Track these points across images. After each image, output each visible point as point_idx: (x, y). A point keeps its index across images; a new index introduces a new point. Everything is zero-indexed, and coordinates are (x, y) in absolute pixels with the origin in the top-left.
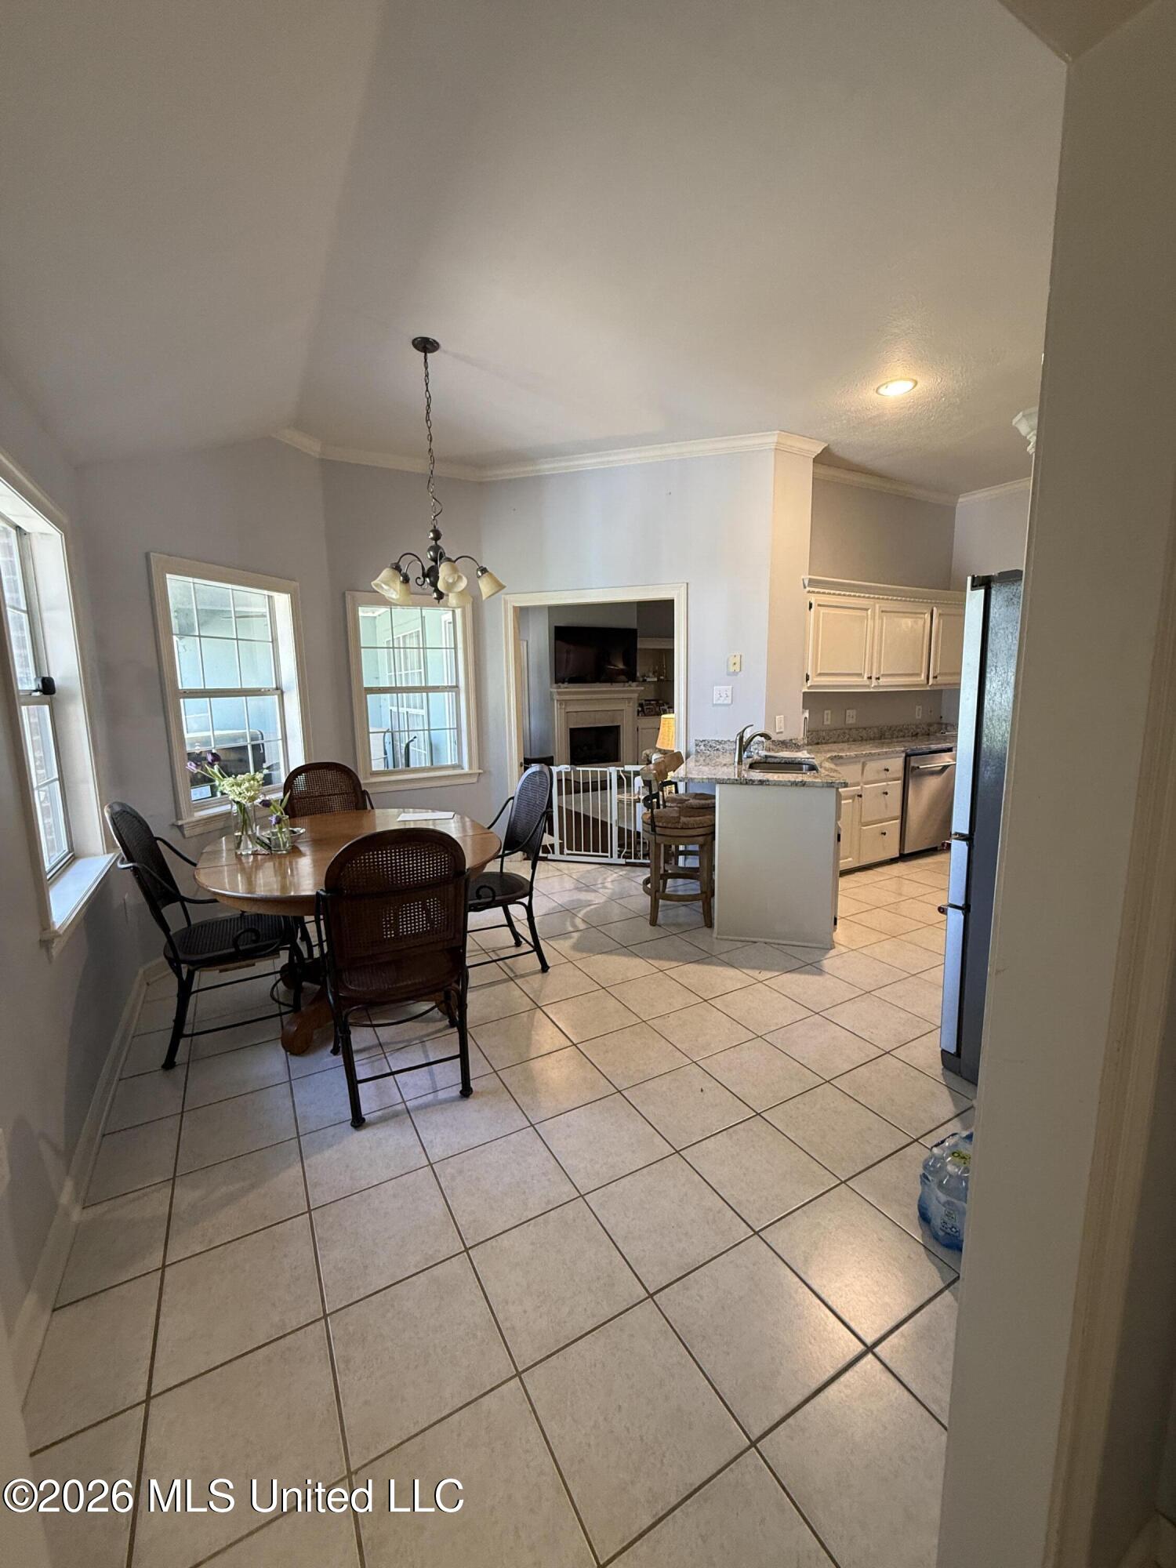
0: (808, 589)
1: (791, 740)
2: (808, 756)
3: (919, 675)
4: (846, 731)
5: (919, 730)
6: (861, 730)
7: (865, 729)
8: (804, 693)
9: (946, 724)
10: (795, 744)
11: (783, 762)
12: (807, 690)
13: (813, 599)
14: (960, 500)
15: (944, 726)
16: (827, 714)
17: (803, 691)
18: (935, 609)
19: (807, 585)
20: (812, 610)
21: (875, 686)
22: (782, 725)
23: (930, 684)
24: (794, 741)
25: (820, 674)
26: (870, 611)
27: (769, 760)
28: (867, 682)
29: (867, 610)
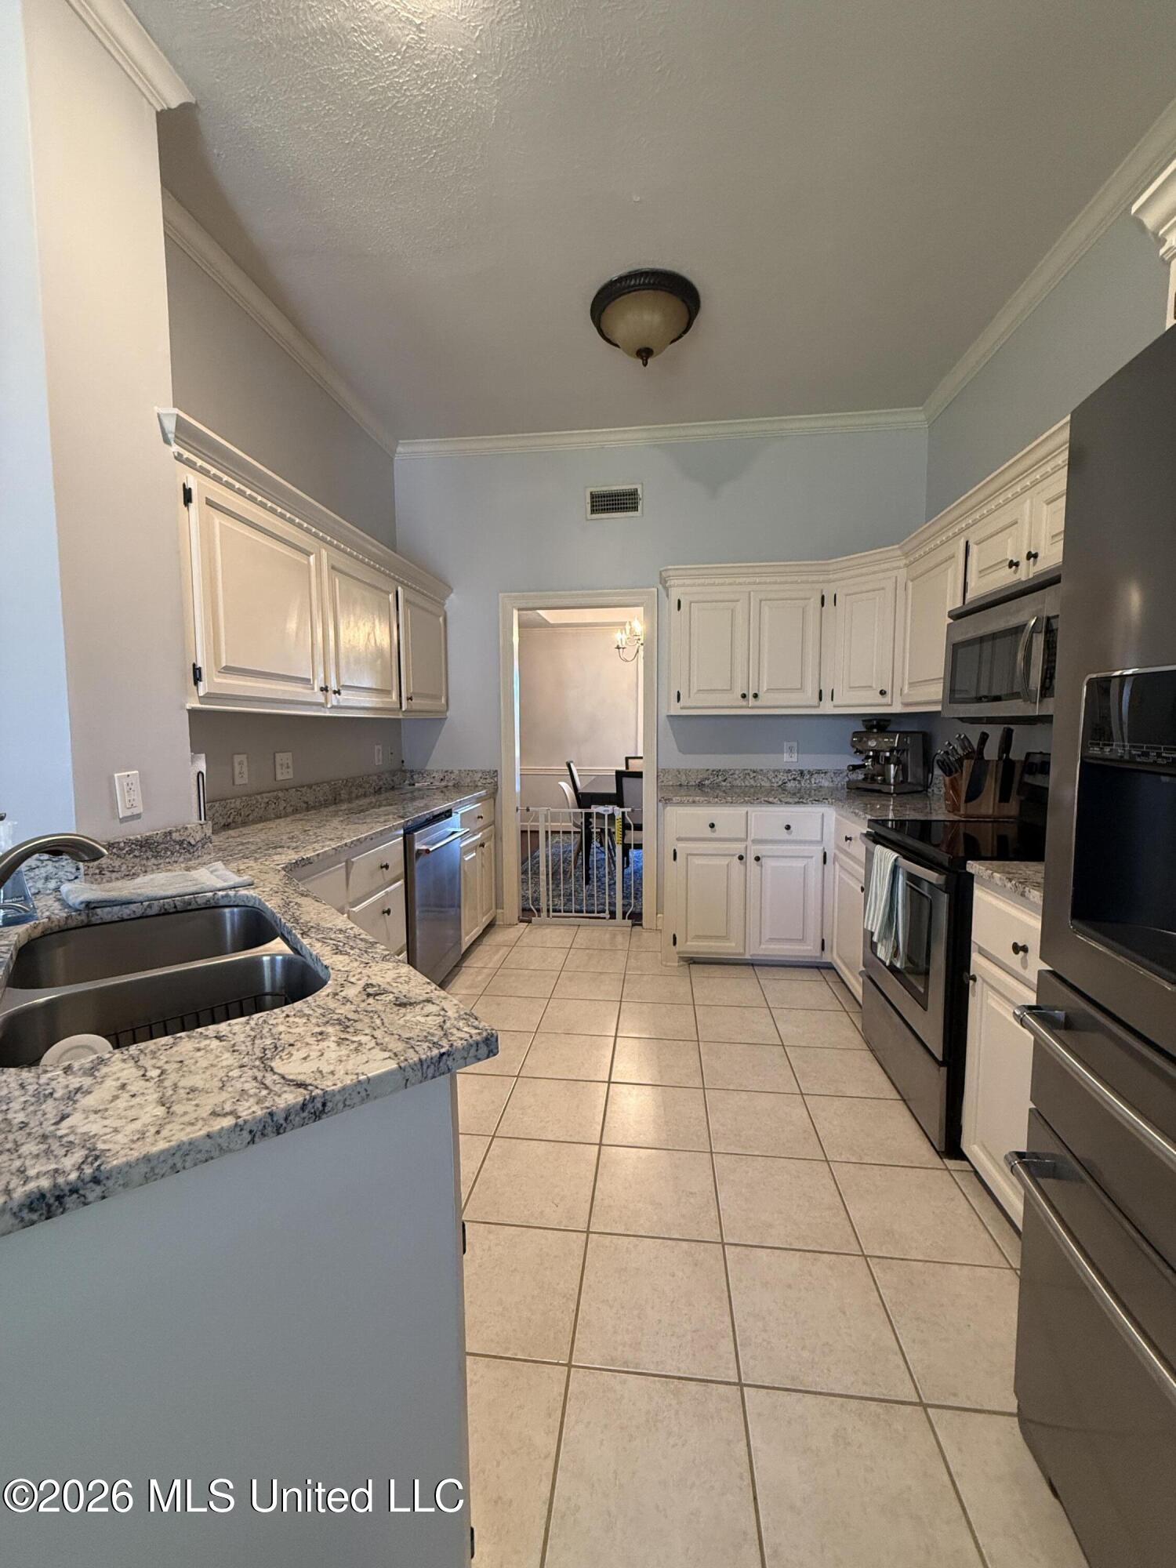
0: (175, 448)
1: (170, 833)
2: (235, 879)
3: (388, 692)
4: (280, 794)
5: (381, 783)
6: (304, 790)
7: (310, 786)
8: (192, 712)
9: (412, 771)
10: (181, 843)
11: (155, 910)
12: (198, 706)
13: (193, 481)
14: (400, 449)
15: (408, 775)
16: (241, 763)
17: (189, 706)
18: (399, 588)
19: (171, 436)
20: (192, 505)
21: (333, 707)
22: (137, 797)
23: (403, 709)
24: (176, 836)
25: (228, 670)
26: (312, 558)
27: (103, 914)
28: (320, 698)
29: (308, 554)
